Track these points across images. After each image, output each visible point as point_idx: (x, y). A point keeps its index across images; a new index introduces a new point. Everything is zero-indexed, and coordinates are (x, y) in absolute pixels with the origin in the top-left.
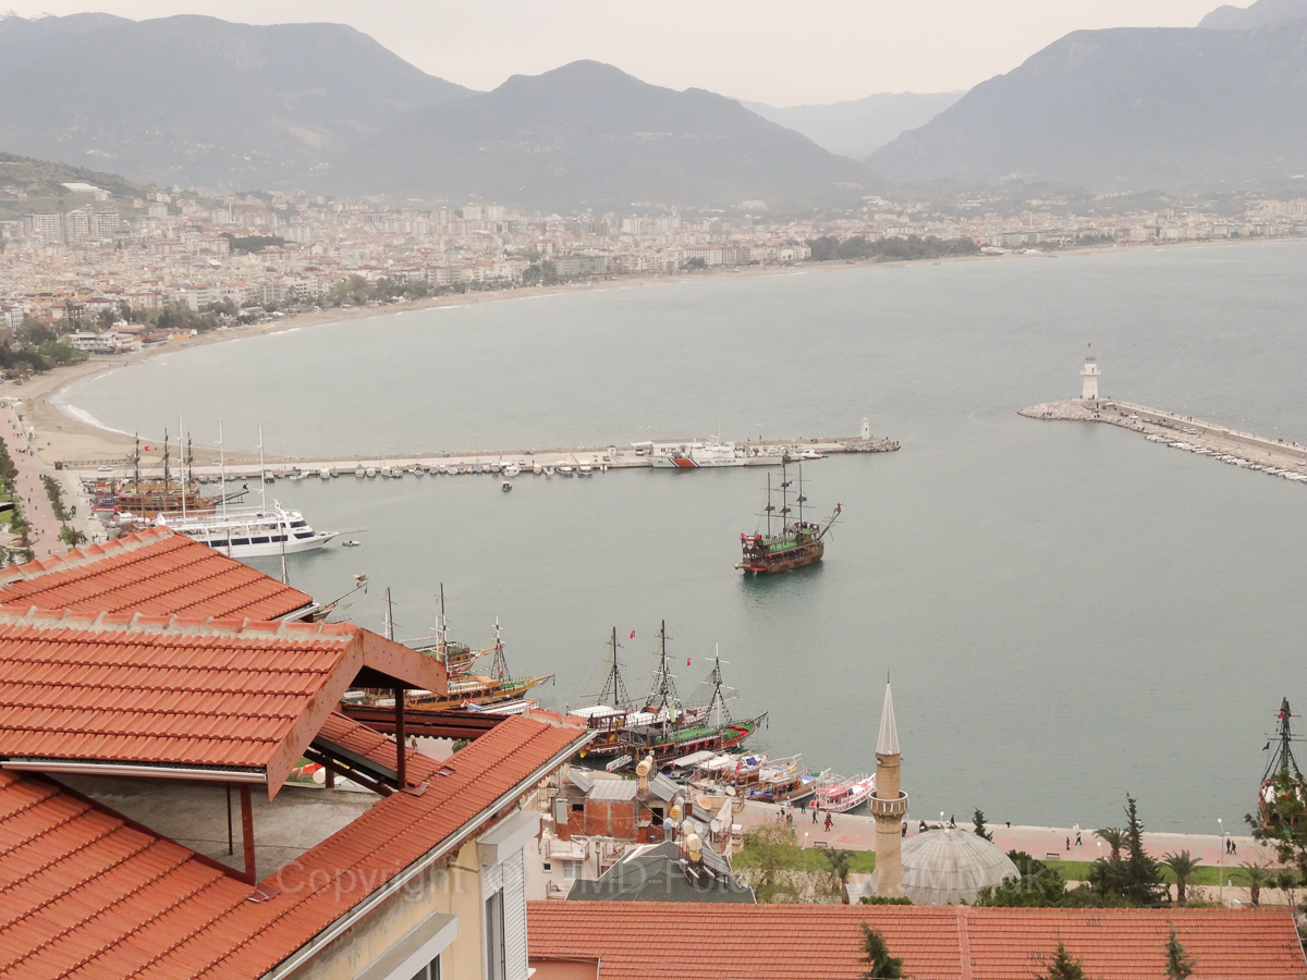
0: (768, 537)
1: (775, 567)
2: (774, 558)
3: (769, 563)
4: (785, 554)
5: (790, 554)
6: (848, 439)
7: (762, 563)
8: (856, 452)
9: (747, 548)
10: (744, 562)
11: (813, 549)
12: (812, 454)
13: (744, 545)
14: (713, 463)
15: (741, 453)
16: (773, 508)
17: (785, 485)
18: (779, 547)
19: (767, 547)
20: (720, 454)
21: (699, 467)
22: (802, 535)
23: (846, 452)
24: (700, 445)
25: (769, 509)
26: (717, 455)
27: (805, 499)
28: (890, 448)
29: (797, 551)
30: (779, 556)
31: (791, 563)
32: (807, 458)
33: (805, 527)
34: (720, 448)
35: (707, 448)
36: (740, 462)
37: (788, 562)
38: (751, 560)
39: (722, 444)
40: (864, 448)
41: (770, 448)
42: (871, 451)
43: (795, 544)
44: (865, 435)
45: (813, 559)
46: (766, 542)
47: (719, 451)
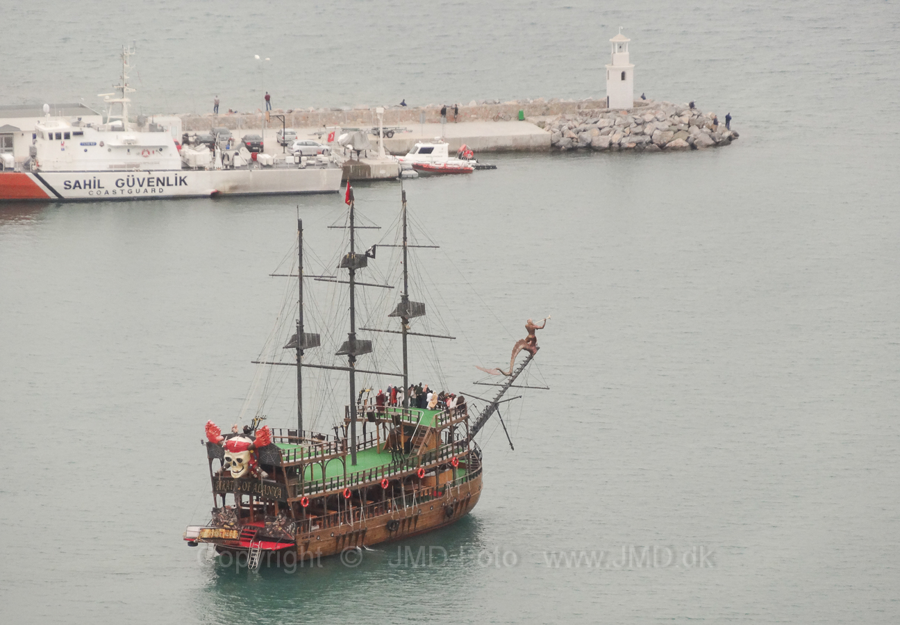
0: (296, 437)
1: (319, 538)
2: (316, 507)
3: (302, 526)
4: (355, 496)
5: (372, 496)
6: (563, 108)
7: (278, 524)
8: (590, 149)
9: (225, 473)
10: (217, 523)
11: (446, 478)
12: (441, 158)
13: (217, 466)
14: (109, 186)
15: (201, 154)
16: (315, 341)
17: (354, 262)
18: (335, 469)
19: (294, 471)
20: (134, 158)
21: (61, 201)
22: (409, 429)
23: (554, 150)
24: (63, 125)
25: (302, 341)
26: (122, 159)
27: (420, 310)
28: (701, 136)
29: (395, 483)
30: (335, 502)
31: (374, 524)
32: (426, 172)
33: (421, 402)
34: (131, 135)
35: (90, 135)
36: (200, 183)
37: (363, 521)
38: (242, 514)
39: (140, 124)
40: (616, 138)
41: (302, 137)
42: (639, 149)
43: (386, 460)
44: (621, 95)
45: (447, 512)
46: (290, 453)
47: (129, 147)
